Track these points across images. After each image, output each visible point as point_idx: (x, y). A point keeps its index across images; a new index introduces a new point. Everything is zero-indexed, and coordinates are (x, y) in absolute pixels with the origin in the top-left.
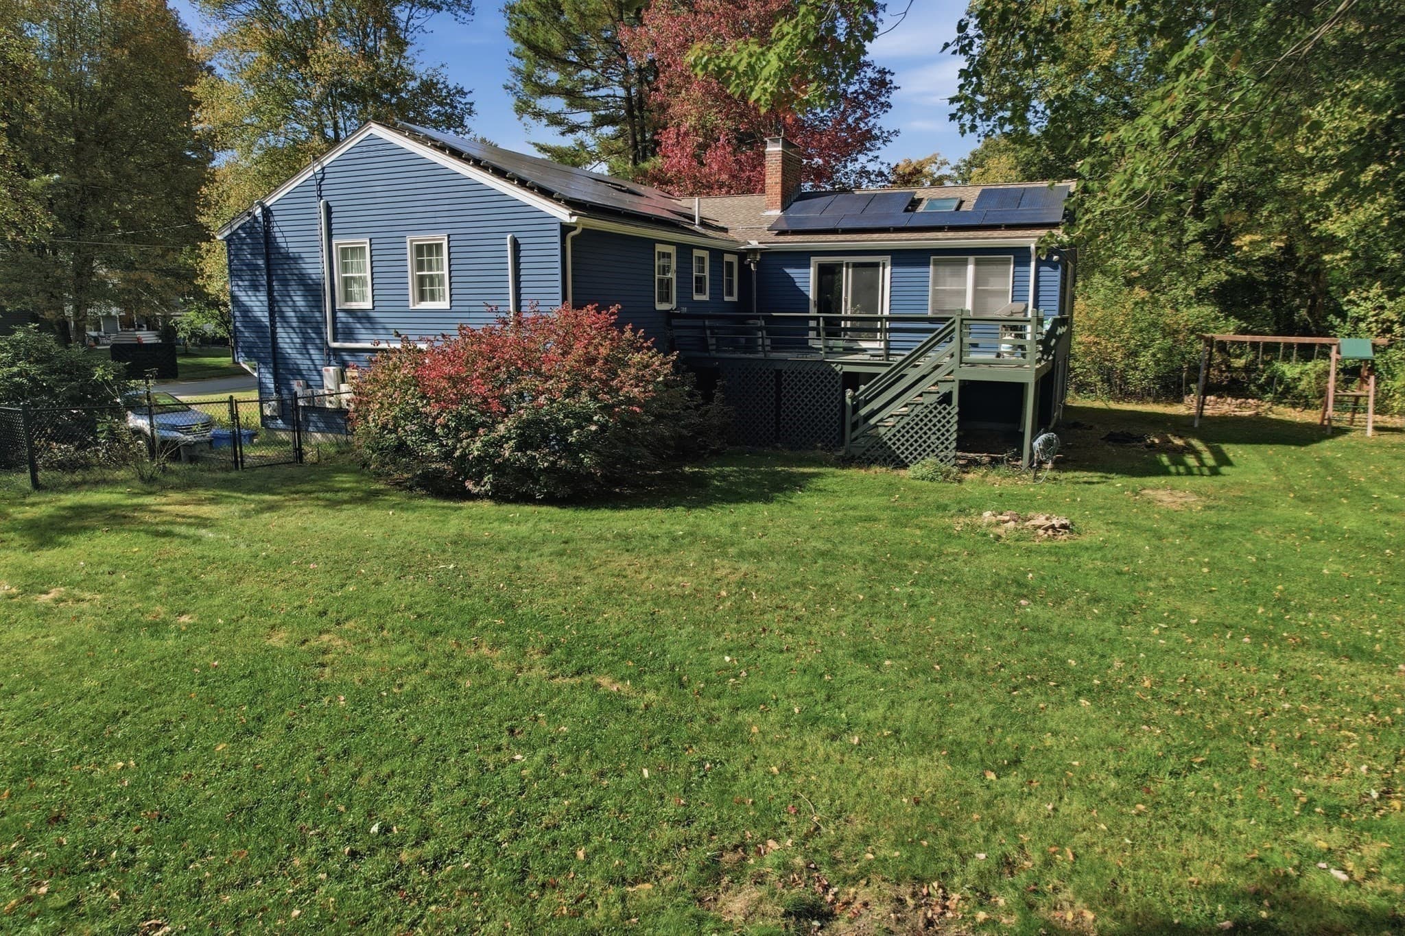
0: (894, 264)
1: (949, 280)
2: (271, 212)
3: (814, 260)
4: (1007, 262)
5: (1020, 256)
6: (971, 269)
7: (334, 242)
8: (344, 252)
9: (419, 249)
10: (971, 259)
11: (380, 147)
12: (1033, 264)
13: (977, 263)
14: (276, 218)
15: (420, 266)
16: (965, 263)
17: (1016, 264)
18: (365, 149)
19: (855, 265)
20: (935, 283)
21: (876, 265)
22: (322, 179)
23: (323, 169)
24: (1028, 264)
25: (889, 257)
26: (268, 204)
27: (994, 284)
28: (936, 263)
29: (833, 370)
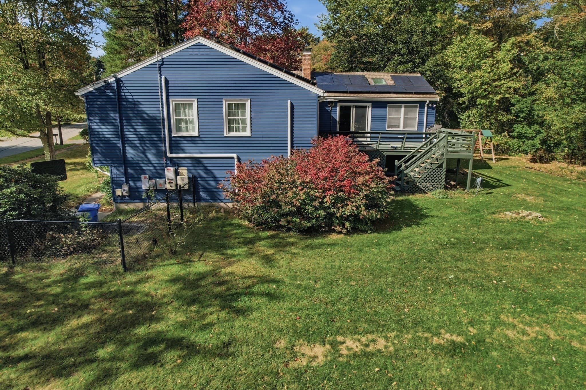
0: (373, 107)
1: (393, 113)
2: (122, 81)
3: (339, 104)
4: (416, 107)
5: (422, 104)
6: (403, 109)
7: (171, 100)
8: (177, 106)
9: (230, 106)
10: (403, 105)
11: (205, 50)
12: (426, 108)
13: (405, 107)
14: (125, 85)
15: (230, 114)
16: (401, 107)
17: (420, 108)
18: (194, 50)
19: (356, 107)
20: (389, 115)
21: (366, 107)
22: (162, 65)
23: (163, 59)
24: (424, 107)
25: (370, 104)
26: (119, 76)
27: (411, 115)
28: (390, 107)
29: (383, 154)
